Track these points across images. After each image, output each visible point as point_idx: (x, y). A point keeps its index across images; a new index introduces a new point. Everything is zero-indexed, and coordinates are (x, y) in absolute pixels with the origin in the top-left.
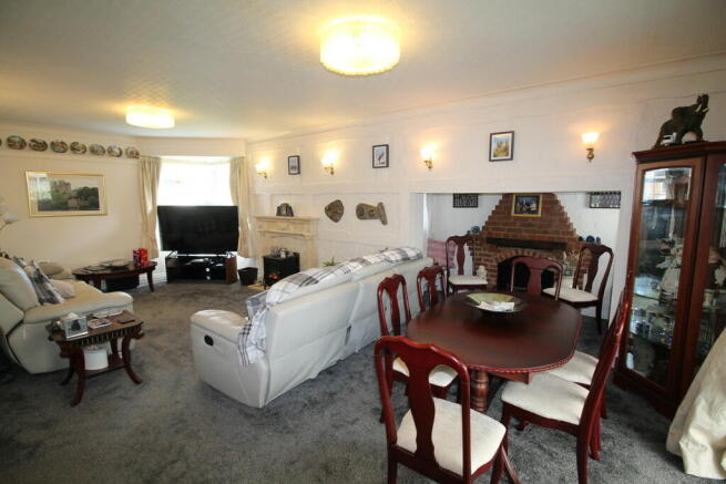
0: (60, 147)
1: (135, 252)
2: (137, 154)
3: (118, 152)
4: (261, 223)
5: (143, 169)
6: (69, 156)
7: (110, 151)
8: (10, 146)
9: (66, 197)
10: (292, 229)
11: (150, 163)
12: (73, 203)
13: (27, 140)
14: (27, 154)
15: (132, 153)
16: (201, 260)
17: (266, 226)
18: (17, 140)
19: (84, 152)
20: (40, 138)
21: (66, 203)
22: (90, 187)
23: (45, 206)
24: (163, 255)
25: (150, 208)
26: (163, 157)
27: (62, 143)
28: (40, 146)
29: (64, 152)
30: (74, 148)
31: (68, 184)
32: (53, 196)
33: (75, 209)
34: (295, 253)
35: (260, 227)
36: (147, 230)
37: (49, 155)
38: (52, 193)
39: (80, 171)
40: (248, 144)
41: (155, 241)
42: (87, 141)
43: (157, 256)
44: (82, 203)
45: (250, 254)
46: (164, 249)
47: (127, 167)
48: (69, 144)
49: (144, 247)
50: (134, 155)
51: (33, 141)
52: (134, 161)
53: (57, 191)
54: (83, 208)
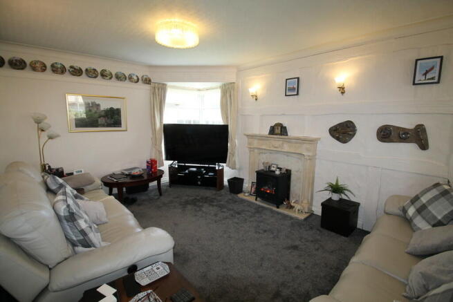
0: (92, 73)
1: (147, 162)
2: (150, 81)
3: (135, 78)
4: (251, 140)
5: (154, 93)
6: (99, 81)
7: (130, 78)
8: (54, 71)
9: (97, 115)
10: (286, 148)
11: (159, 89)
12: (101, 121)
13: (67, 67)
14: (67, 78)
15: (146, 79)
16: (195, 169)
17: (256, 143)
18: (59, 66)
19: (111, 78)
20: (77, 65)
21: (97, 121)
22: (115, 107)
23: (81, 123)
24: (167, 163)
25: (158, 125)
26: (169, 84)
27: (95, 70)
28: (77, 72)
29: (96, 77)
30: (104, 75)
31: (98, 105)
32: (87, 116)
33: (103, 126)
34: (287, 170)
35: (249, 144)
36: (155, 144)
37: (83, 79)
38: (87, 113)
39: (107, 94)
40: (240, 70)
41: (161, 152)
42: (113, 68)
43: (163, 165)
44: (109, 121)
45: (237, 166)
46: (167, 159)
47: (142, 91)
48: (99, 70)
49: (153, 158)
50: (147, 81)
51: (71, 67)
52: (147, 87)
53: (90, 111)
54: (109, 125)
